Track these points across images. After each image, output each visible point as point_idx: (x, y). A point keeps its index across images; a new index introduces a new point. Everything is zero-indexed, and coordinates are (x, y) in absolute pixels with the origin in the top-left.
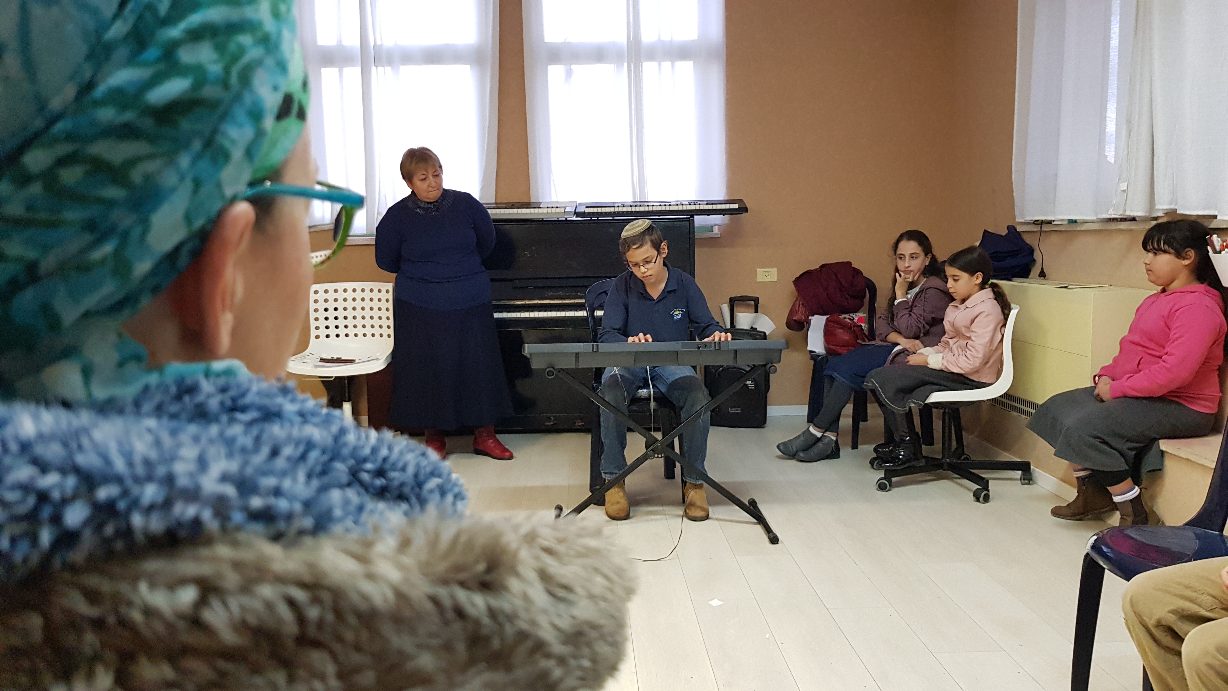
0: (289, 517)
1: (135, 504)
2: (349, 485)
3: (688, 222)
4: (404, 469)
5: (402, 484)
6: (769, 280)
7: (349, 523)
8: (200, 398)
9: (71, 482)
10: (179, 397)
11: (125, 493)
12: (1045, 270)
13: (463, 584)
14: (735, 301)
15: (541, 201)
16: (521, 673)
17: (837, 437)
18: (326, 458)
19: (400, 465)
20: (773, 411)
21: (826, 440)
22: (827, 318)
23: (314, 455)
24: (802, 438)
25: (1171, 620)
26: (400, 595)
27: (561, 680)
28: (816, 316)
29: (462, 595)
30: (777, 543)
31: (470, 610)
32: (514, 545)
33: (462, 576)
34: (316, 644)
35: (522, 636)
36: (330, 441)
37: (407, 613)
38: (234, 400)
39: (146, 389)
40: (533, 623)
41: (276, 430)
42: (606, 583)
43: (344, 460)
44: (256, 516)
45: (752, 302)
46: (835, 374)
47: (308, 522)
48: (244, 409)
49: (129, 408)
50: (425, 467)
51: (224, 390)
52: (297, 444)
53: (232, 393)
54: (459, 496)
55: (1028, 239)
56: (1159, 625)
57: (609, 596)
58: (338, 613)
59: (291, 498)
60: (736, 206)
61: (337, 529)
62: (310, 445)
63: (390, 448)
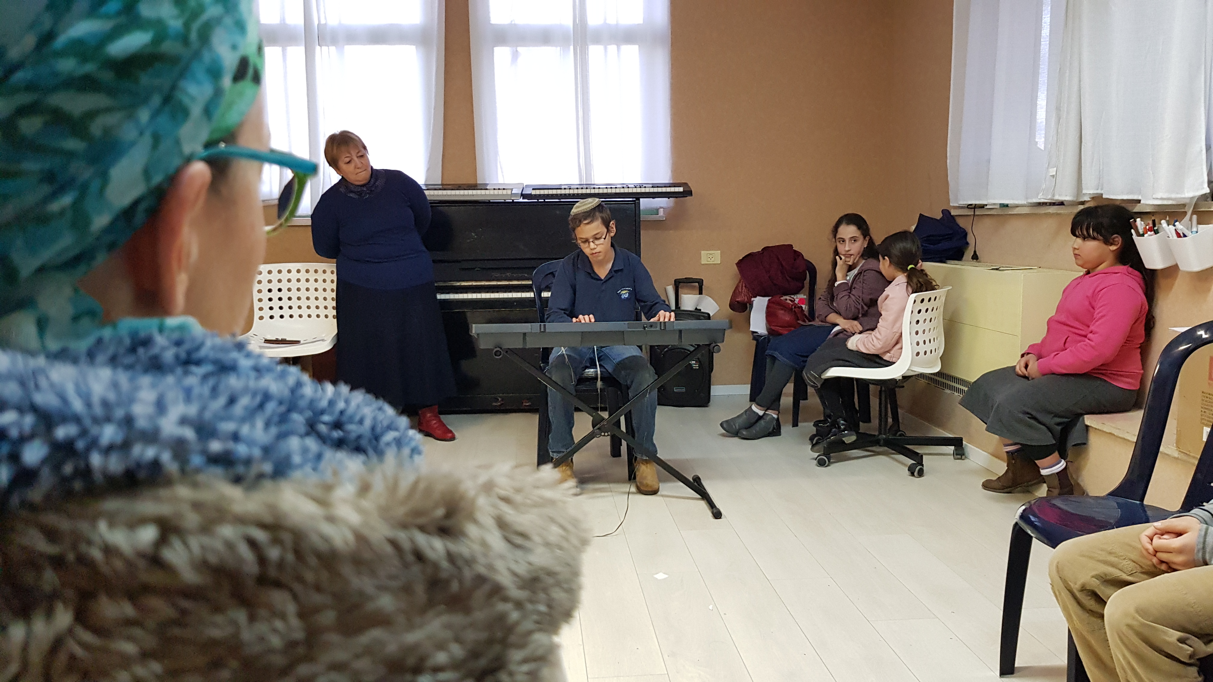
0: (248, 462)
1: (93, 444)
2: (307, 434)
3: (634, 205)
4: (361, 422)
5: (359, 437)
6: (713, 263)
7: (308, 469)
8: (155, 351)
9: (29, 420)
10: (133, 350)
11: (84, 433)
12: (977, 253)
13: (422, 529)
14: (680, 282)
15: (487, 183)
16: (479, 615)
17: (778, 415)
18: (283, 409)
19: (357, 418)
20: (716, 390)
21: (768, 418)
22: (769, 300)
23: (271, 407)
24: (745, 416)
25: (1095, 584)
26: (360, 538)
27: (517, 623)
28: (758, 297)
29: (422, 540)
30: (720, 518)
31: (430, 554)
32: (471, 493)
33: (421, 521)
34: (278, 584)
35: (481, 580)
36: (286, 393)
37: (367, 555)
38: (189, 353)
39: (100, 341)
40: (491, 567)
41: (233, 382)
42: (561, 532)
43: (301, 412)
44: (216, 460)
45: (697, 284)
46: (776, 354)
47: (267, 467)
48: (198, 363)
49: (83, 358)
50: (381, 422)
51: (178, 343)
52: (254, 394)
53: (186, 346)
54: (415, 451)
55: (961, 223)
56: (1083, 589)
57: (565, 544)
58: (298, 553)
59: (250, 443)
60: (681, 189)
61: (297, 474)
62: (267, 397)
63: (347, 401)
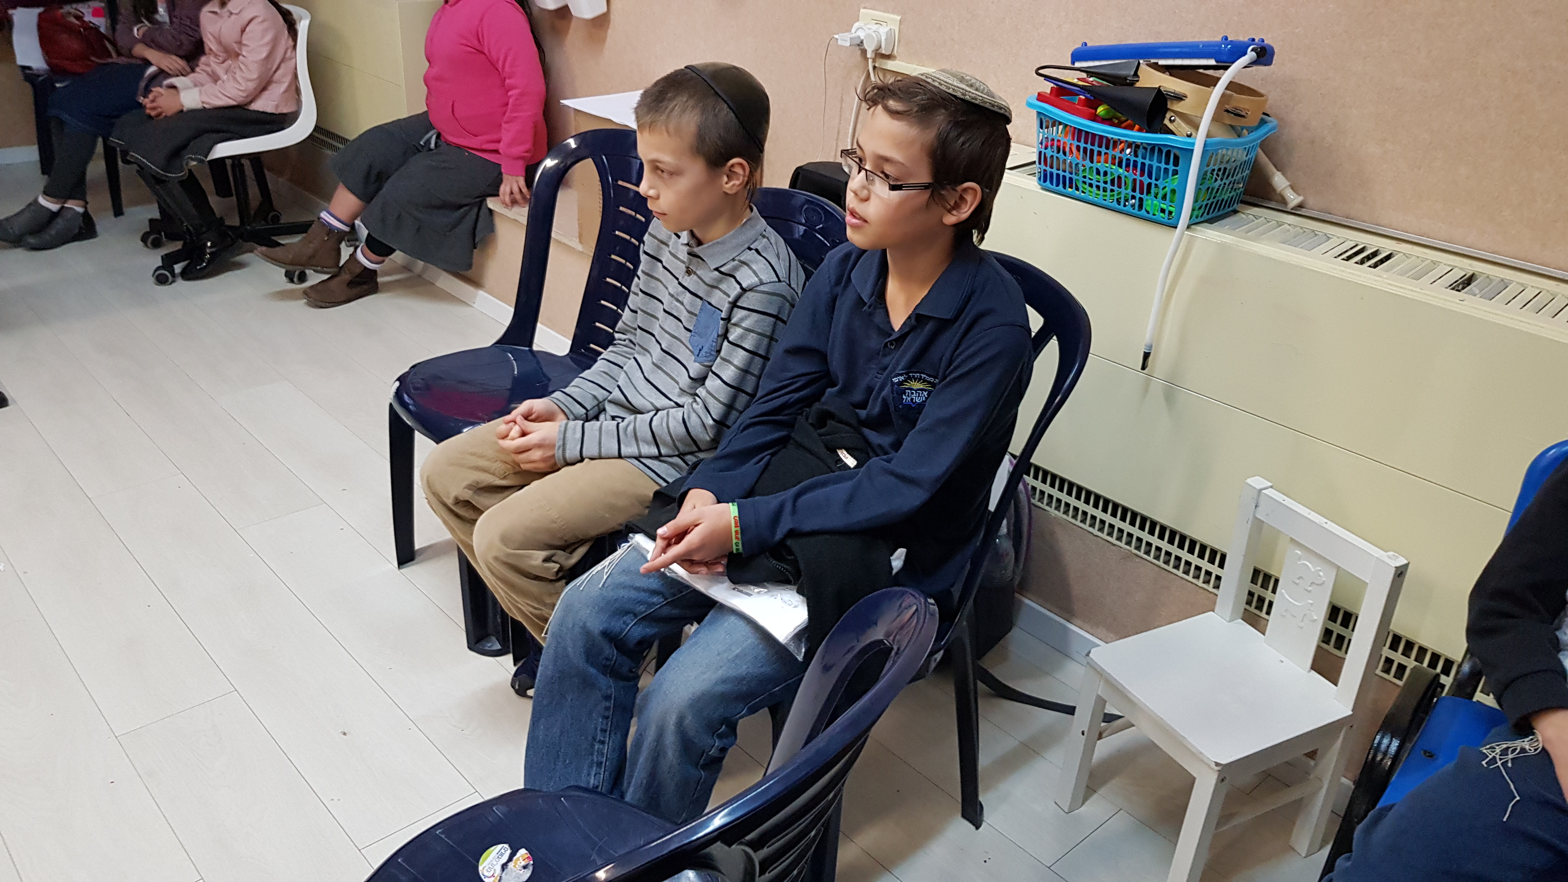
17: (85, 207)
21: (69, 215)
22: (39, 13)
24: (27, 215)
28: (19, 9)
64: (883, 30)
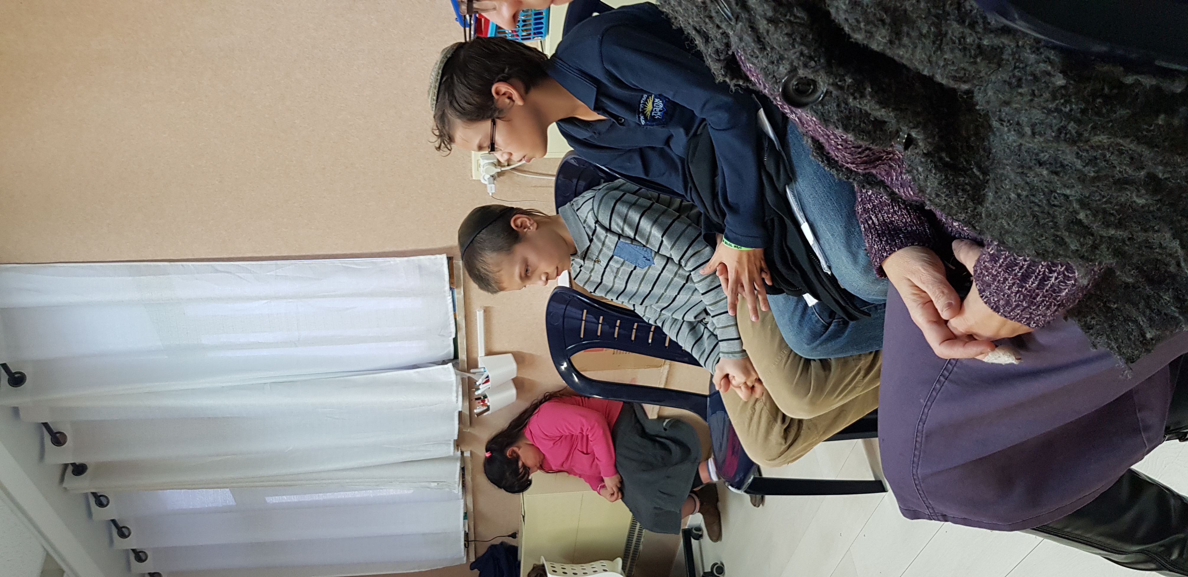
12: (510, 533)
55: (482, 551)
64: (482, 162)
